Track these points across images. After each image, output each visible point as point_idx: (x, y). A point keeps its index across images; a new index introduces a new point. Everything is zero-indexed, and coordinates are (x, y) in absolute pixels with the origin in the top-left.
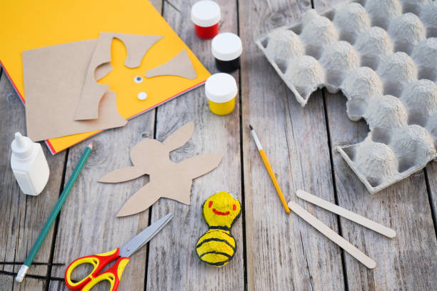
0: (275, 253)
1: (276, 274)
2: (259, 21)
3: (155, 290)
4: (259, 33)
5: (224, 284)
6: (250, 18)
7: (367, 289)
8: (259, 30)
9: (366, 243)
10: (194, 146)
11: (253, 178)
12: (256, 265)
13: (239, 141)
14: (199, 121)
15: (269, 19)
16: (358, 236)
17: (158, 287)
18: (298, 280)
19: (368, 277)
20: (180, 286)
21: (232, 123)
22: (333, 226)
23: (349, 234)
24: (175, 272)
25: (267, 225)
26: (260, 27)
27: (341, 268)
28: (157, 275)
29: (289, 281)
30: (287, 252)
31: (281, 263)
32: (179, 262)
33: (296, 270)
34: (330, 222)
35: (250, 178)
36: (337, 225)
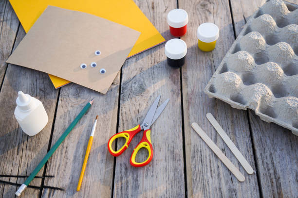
0: (207, 169)
1: (208, 184)
2: (192, 6)
3: (119, 197)
4: (192, 14)
5: (171, 192)
6: (186, 4)
7: (277, 196)
8: (192, 11)
9: (274, 161)
10: (148, 91)
11: (190, 114)
12: (193, 177)
13: (180, 88)
14: (152, 74)
15: (199, 5)
16: (268, 155)
17: (122, 194)
18: (225, 189)
19: (277, 187)
20: (138, 193)
21: (175, 75)
22: (249, 149)
23: (261, 154)
24: (135, 183)
25: (201, 147)
26: (193, 10)
27: (256, 180)
28: (121, 185)
29: (218, 190)
30: (216, 168)
31: (212, 177)
32: (137, 175)
33: (223, 182)
34: (247, 146)
35: (188, 113)
36: (252, 149)
